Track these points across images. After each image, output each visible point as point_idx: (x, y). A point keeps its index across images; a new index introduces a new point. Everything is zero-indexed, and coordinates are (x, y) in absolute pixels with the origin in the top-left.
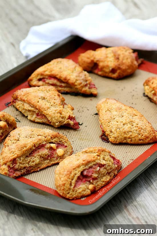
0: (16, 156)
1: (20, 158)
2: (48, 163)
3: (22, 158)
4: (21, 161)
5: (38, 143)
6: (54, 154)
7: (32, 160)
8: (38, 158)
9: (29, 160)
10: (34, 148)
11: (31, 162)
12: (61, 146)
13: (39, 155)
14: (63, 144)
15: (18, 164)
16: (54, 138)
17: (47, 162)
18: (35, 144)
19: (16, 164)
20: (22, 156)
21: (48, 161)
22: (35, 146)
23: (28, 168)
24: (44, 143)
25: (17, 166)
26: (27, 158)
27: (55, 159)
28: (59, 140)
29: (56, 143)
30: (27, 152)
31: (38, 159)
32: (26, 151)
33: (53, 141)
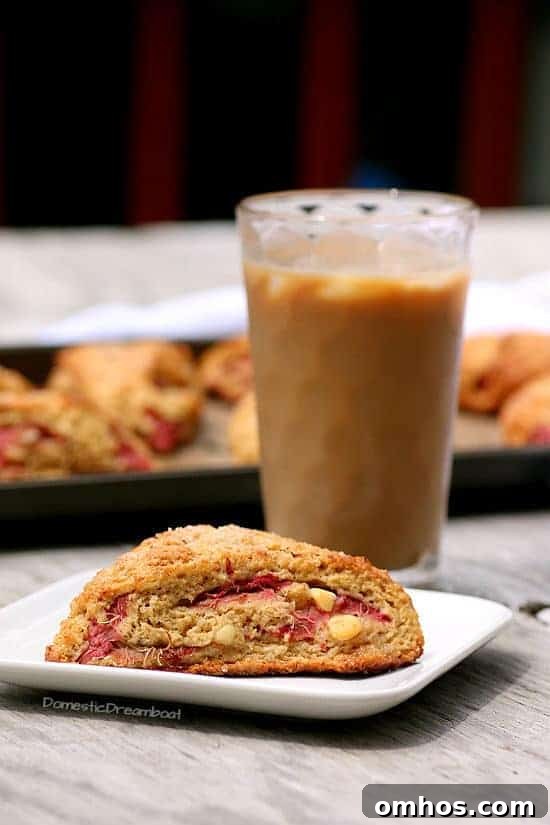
0: (129, 582)
1: (148, 599)
2: (279, 657)
3: (154, 599)
4: (150, 608)
5: (251, 565)
6: (318, 628)
7: (201, 621)
8: (231, 619)
9: (188, 619)
10: (223, 577)
11: (194, 628)
12: (365, 611)
13: (238, 612)
14: (376, 605)
15: (132, 618)
16: (338, 570)
17: (274, 653)
18: (232, 561)
19: (125, 615)
20: (158, 591)
21: (282, 647)
22: (229, 570)
23: (176, 648)
24: (282, 574)
25: (123, 628)
26: (184, 608)
27: (315, 648)
28: (361, 585)
29: (340, 591)
30: (184, 581)
31: (230, 621)
32: (181, 576)
33: (330, 579)
